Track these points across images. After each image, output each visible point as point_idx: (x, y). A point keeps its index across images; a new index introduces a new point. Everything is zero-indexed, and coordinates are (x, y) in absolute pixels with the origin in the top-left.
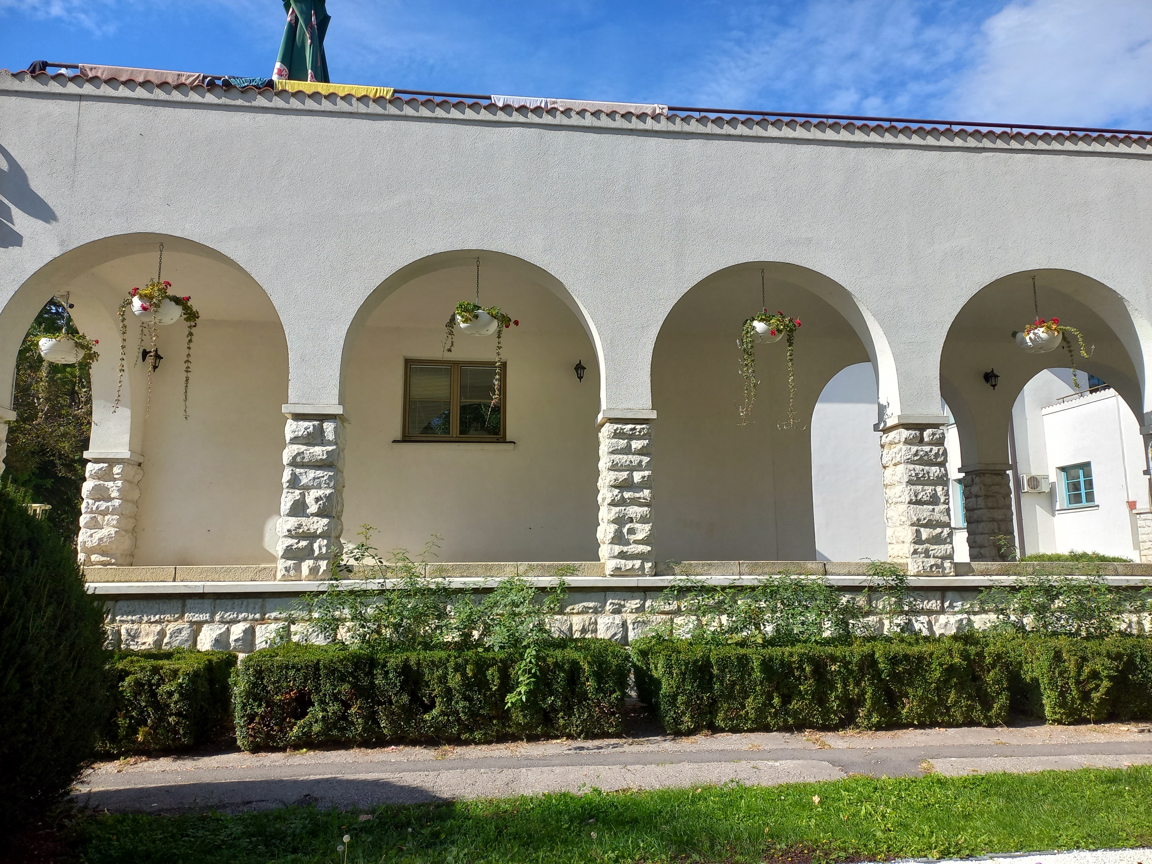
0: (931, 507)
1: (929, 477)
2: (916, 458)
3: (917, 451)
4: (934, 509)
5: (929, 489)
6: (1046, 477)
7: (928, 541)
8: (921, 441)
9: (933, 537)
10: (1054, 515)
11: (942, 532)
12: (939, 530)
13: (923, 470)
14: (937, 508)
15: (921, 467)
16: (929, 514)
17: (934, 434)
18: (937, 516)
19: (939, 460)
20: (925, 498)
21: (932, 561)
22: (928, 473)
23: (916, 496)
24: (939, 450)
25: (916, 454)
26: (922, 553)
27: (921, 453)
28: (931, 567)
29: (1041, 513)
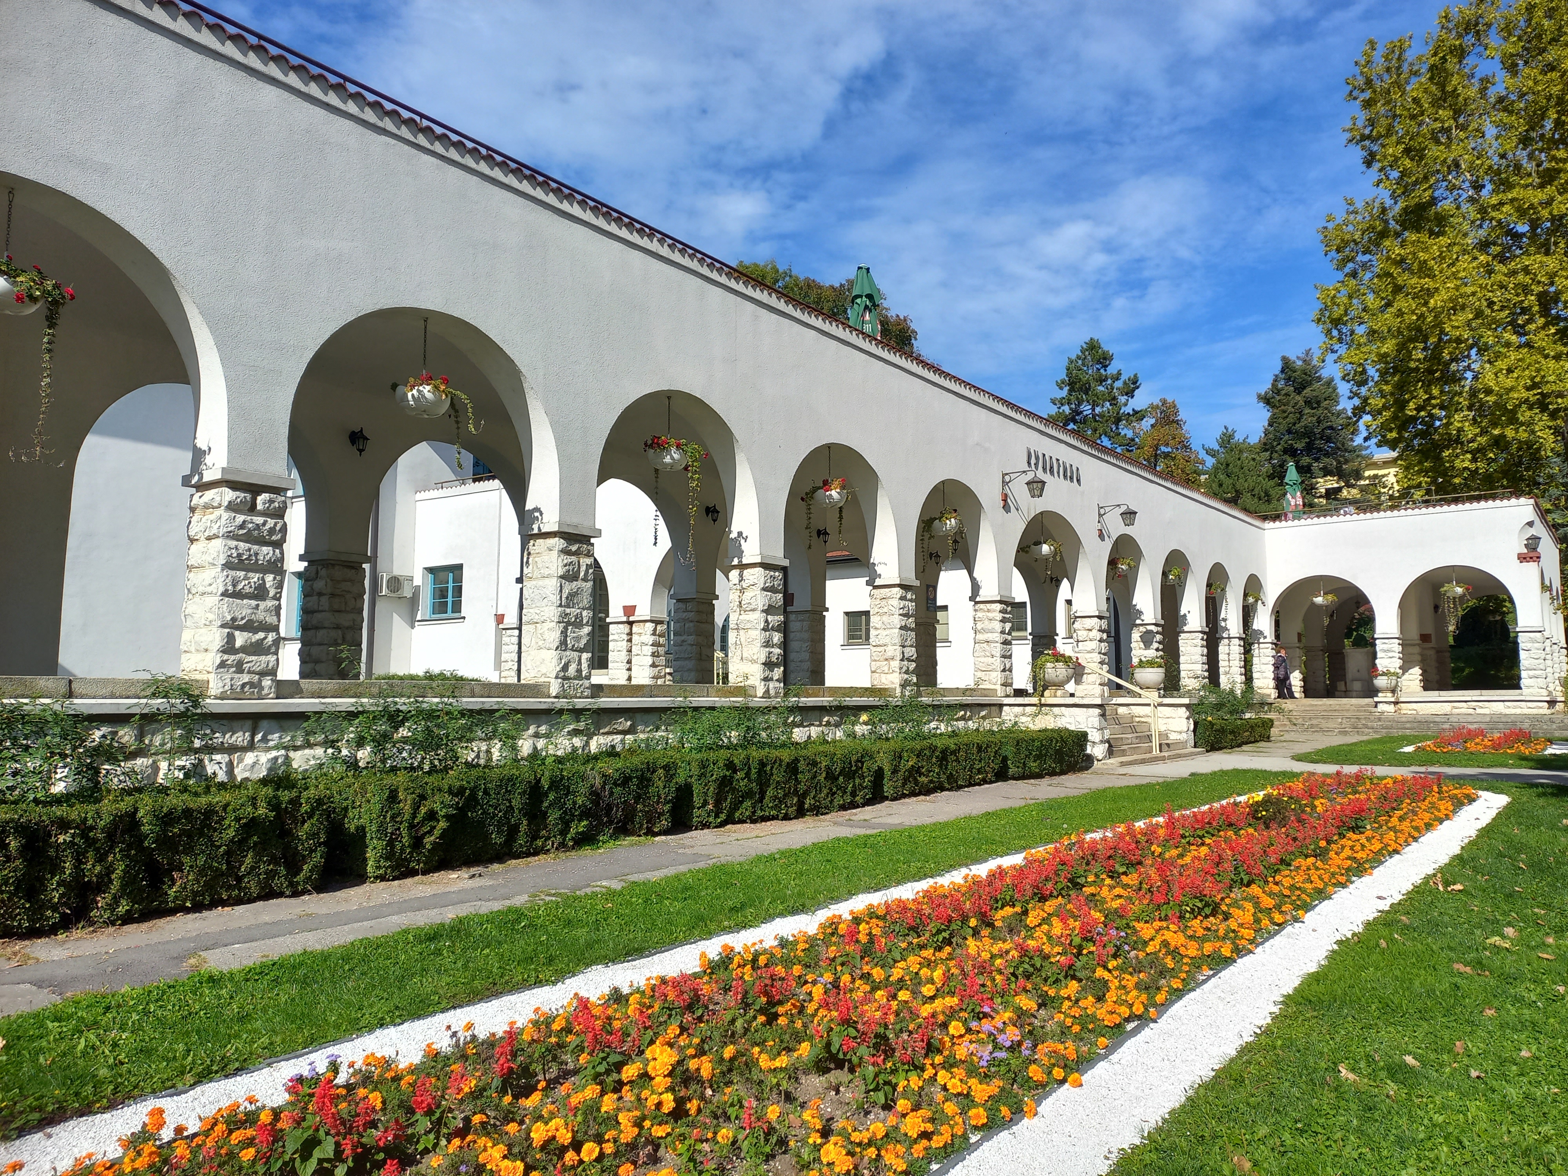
0: (254, 603)
1: (257, 560)
2: (241, 532)
3: (244, 522)
4: (258, 605)
5: (255, 577)
6: (411, 579)
7: (244, 649)
8: (252, 509)
9: (252, 644)
10: (413, 627)
11: (265, 638)
12: (261, 635)
13: (249, 550)
14: (263, 605)
15: (248, 545)
16: (249, 611)
17: (271, 501)
18: (261, 615)
19: (274, 538)
20: (247, 590)
21: (246, 678)
22: (256, 554)
23: (234, 586)
24: (276, 524)
25: (242, 526)
26: (231, 666)
27: (250, 526)
28: (243, 686)
29: (398, 623)
